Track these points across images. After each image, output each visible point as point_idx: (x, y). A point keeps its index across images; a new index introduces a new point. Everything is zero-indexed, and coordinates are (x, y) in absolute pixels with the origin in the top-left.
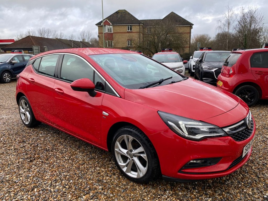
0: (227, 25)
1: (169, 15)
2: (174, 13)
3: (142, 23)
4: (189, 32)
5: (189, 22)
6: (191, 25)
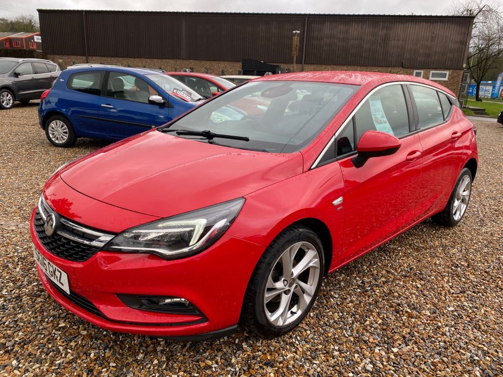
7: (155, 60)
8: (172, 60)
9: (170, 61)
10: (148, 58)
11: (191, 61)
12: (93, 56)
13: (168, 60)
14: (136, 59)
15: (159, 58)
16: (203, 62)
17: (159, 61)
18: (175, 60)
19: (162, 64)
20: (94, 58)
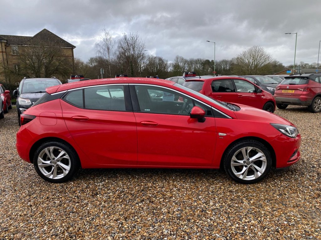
0: (107, 49)
1: (41, 32)
2: (47, 30)
3: (6, 39)
4: (71, 55)
5: (69, 43)
6: (72, 47)
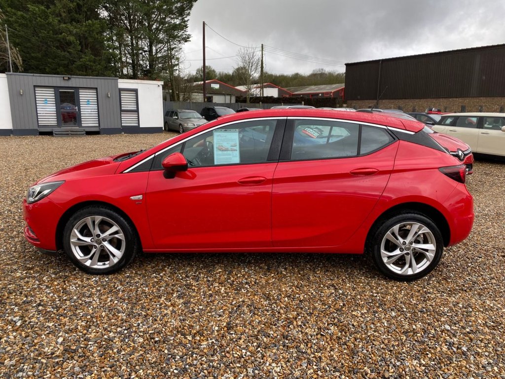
7: (441, 100)
8: (460, 99)
9: (457, 99)
10: (434, 98)
11: (481, 98)
12: (383, 99)
13: (455, 99)
14: (422, 100)
15: (446, 98)
16: (496, 99)
17: (445, 100)
18: (463, 99)
19: (448, 103)
20: (384, 101)
